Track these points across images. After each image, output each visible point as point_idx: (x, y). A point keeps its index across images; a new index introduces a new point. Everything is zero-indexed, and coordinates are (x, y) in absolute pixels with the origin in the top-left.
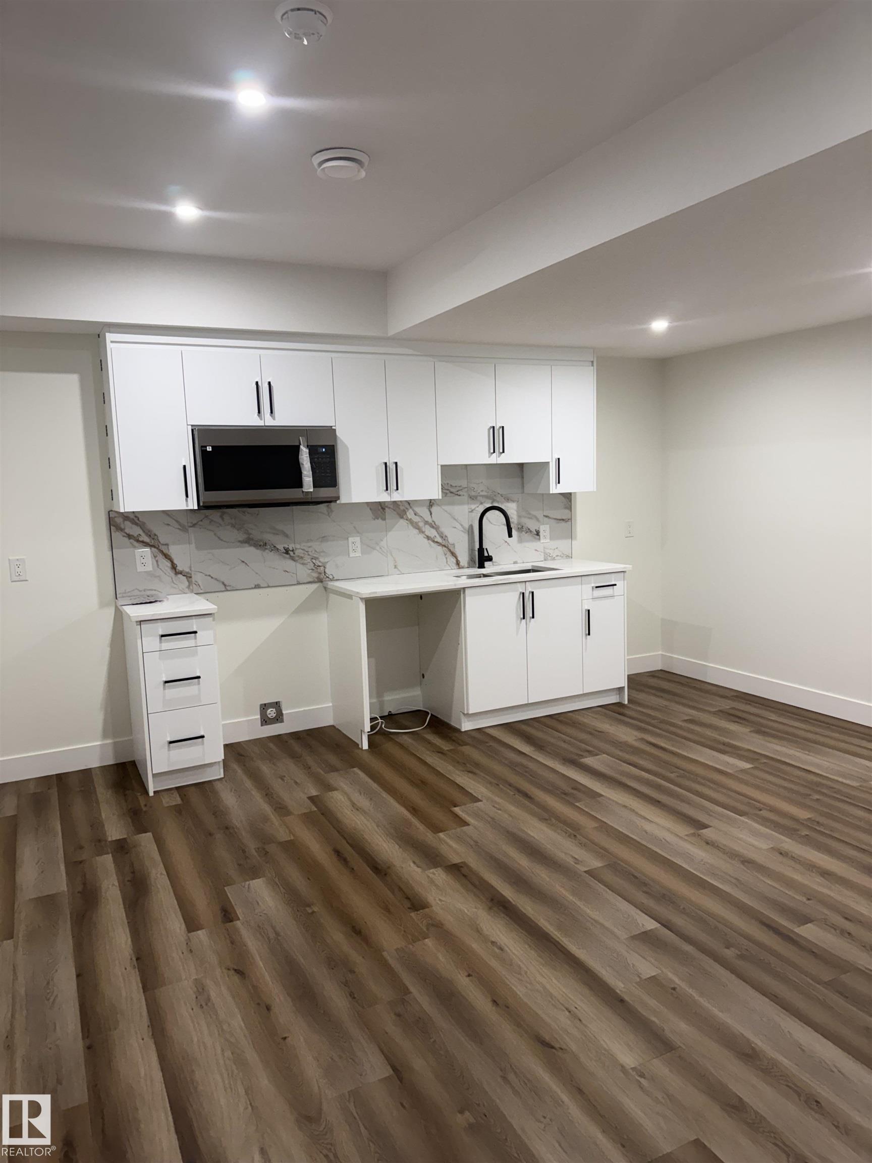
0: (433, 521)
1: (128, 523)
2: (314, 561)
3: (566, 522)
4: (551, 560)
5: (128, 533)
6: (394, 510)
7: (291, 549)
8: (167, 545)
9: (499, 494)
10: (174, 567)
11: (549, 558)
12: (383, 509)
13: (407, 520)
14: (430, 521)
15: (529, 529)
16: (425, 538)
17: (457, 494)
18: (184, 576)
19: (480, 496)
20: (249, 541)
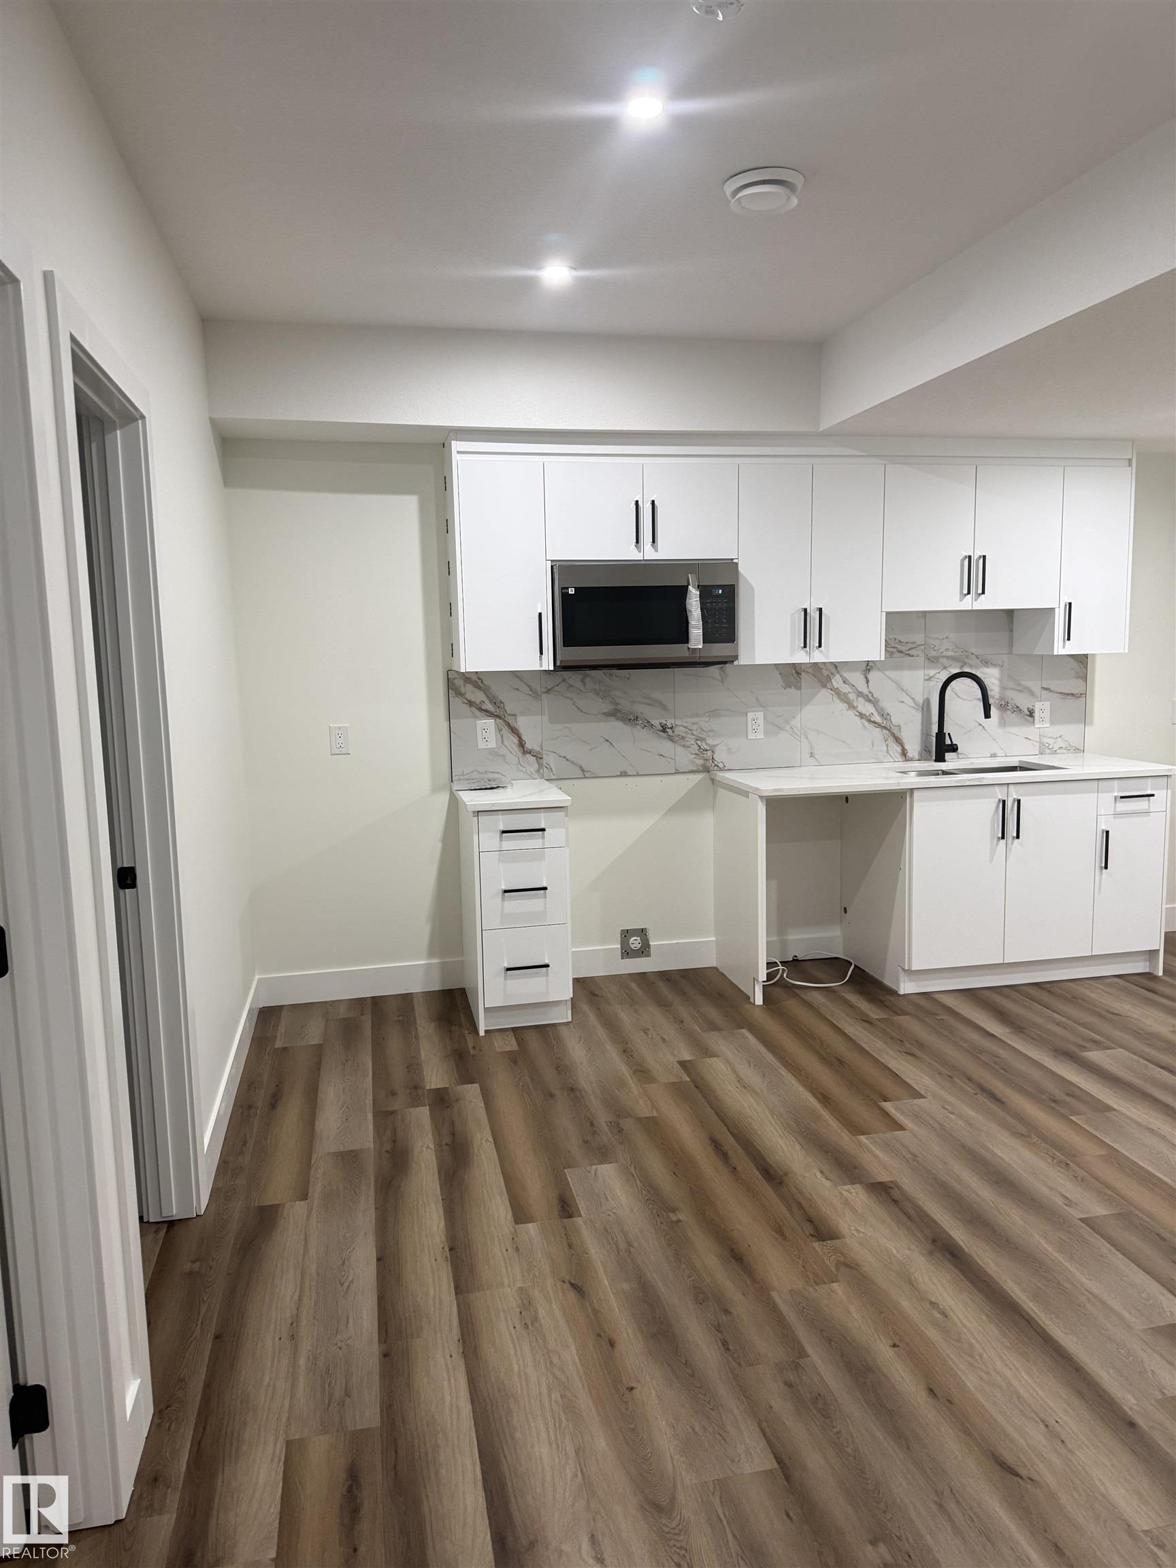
0: (870, 693)
1: (469, 687)
2: (699, 742)
3: (1078, 697)
4: (1049, 754)
5: (468, 699)
6: (814, 676)
7: (669, 726)
8: (514, 715)
9: (973, 654)
10: (521, 744)
11: (1048, 751)
12: (798, 673)
13: (831, 690)
14: (865, 691)
15: (1018, 707)
16: (857, 715)
17: (909, 655)
18: (533, 756)
19: (944, 657)
20: (616, 713)
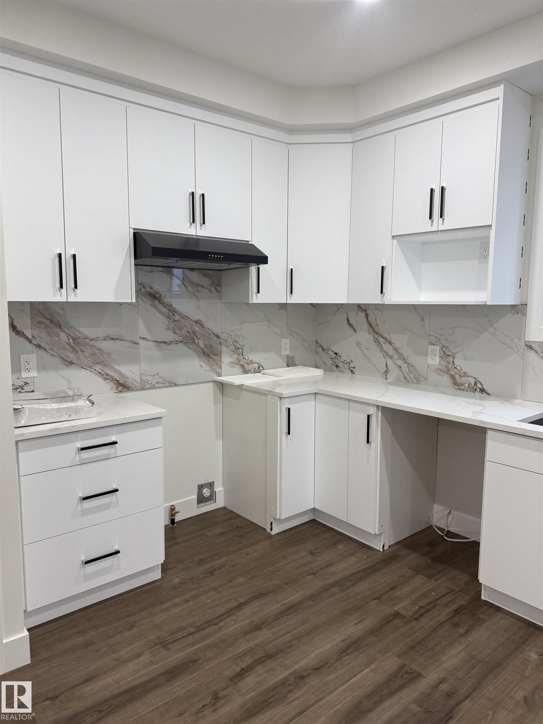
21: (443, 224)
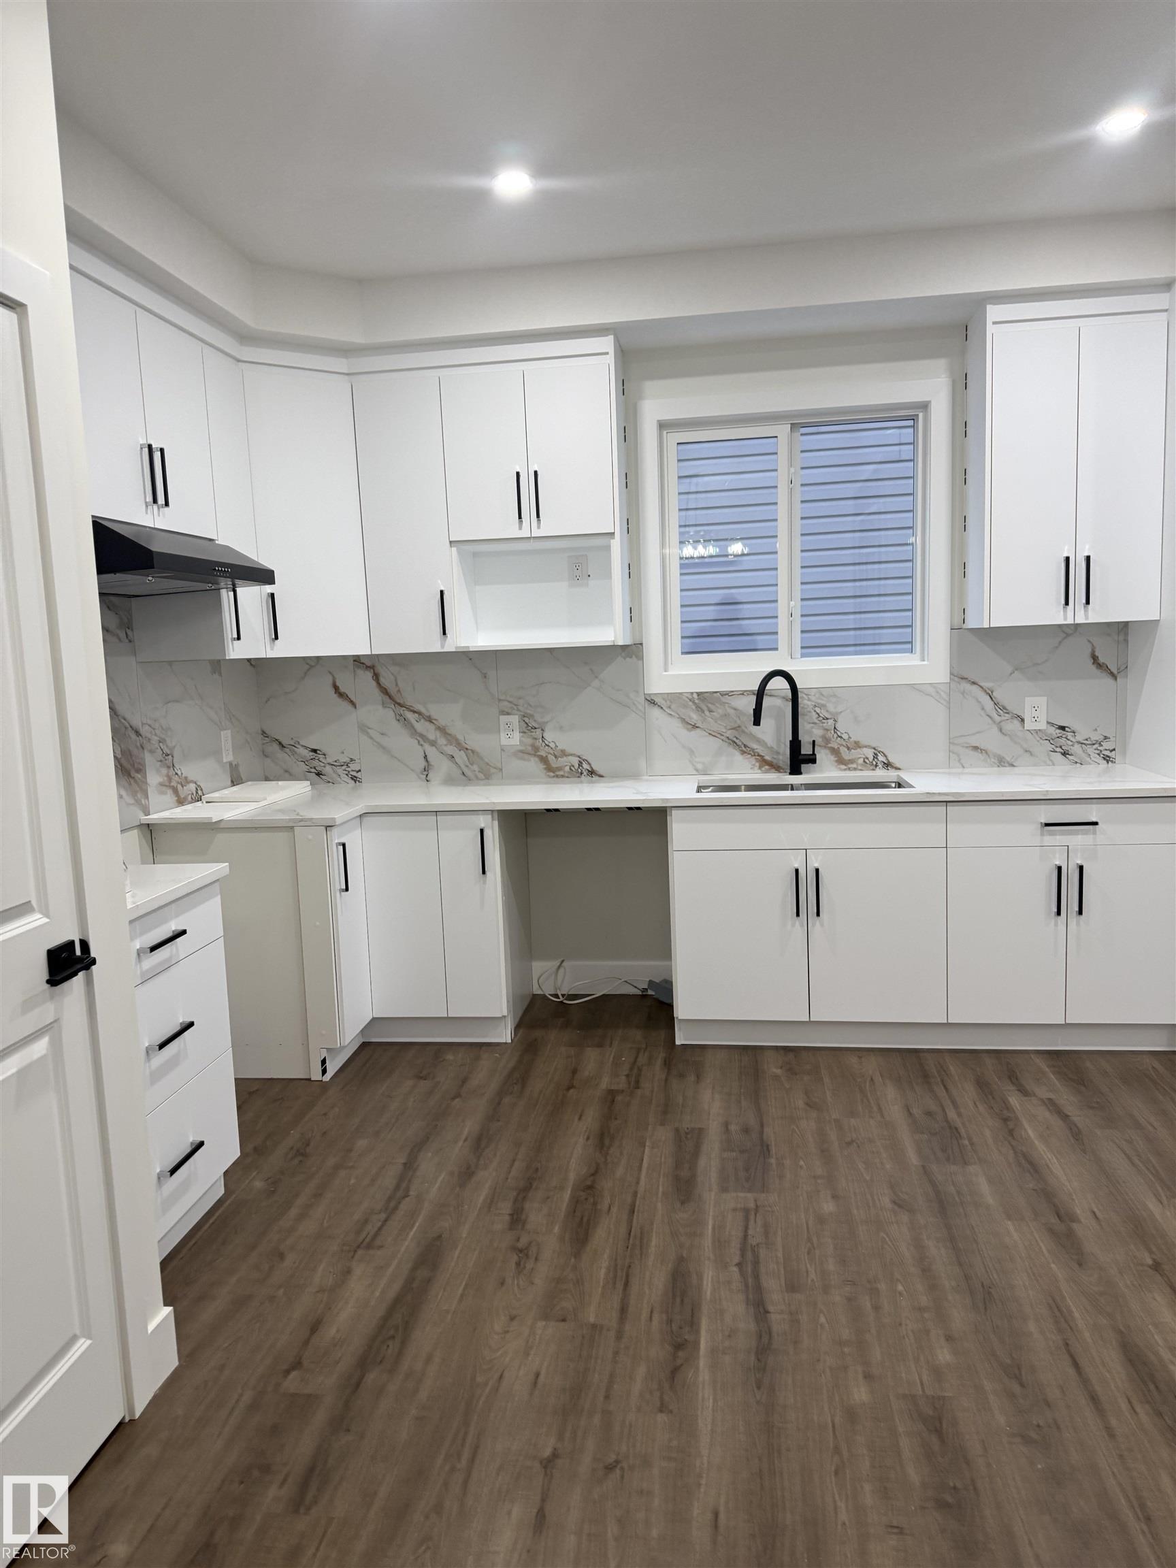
21: (539, 527)
